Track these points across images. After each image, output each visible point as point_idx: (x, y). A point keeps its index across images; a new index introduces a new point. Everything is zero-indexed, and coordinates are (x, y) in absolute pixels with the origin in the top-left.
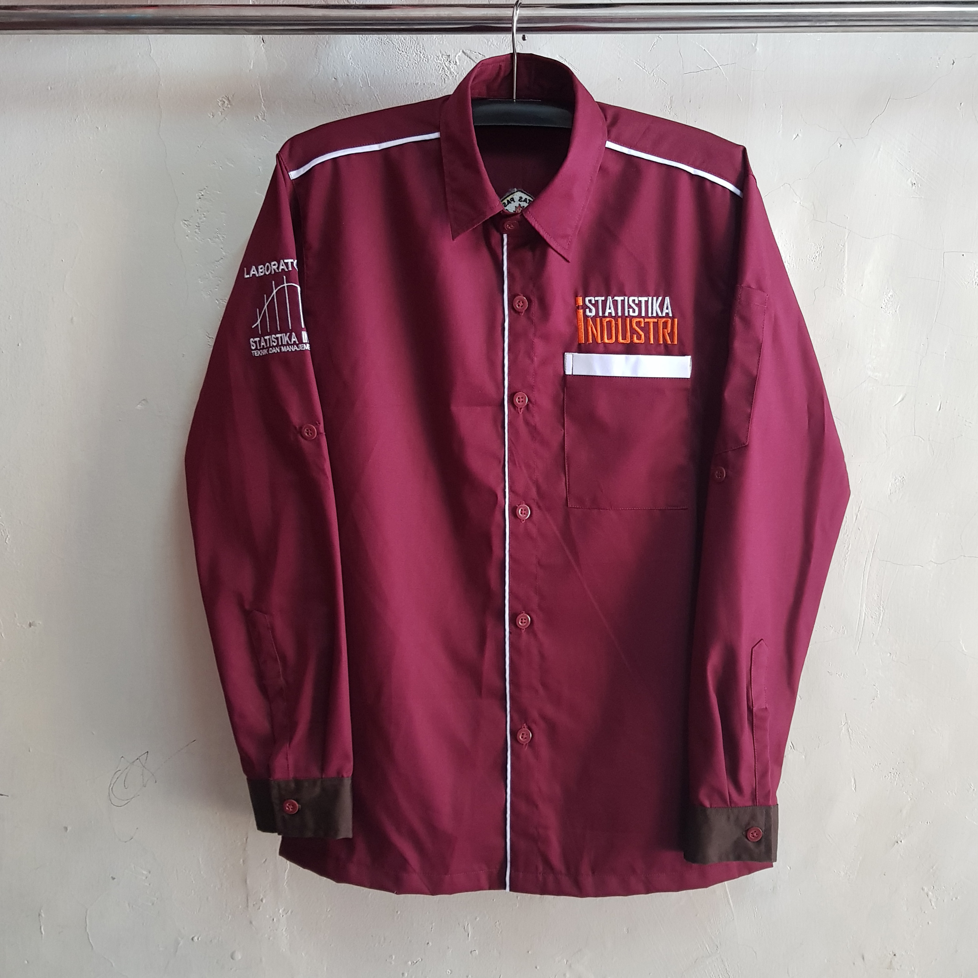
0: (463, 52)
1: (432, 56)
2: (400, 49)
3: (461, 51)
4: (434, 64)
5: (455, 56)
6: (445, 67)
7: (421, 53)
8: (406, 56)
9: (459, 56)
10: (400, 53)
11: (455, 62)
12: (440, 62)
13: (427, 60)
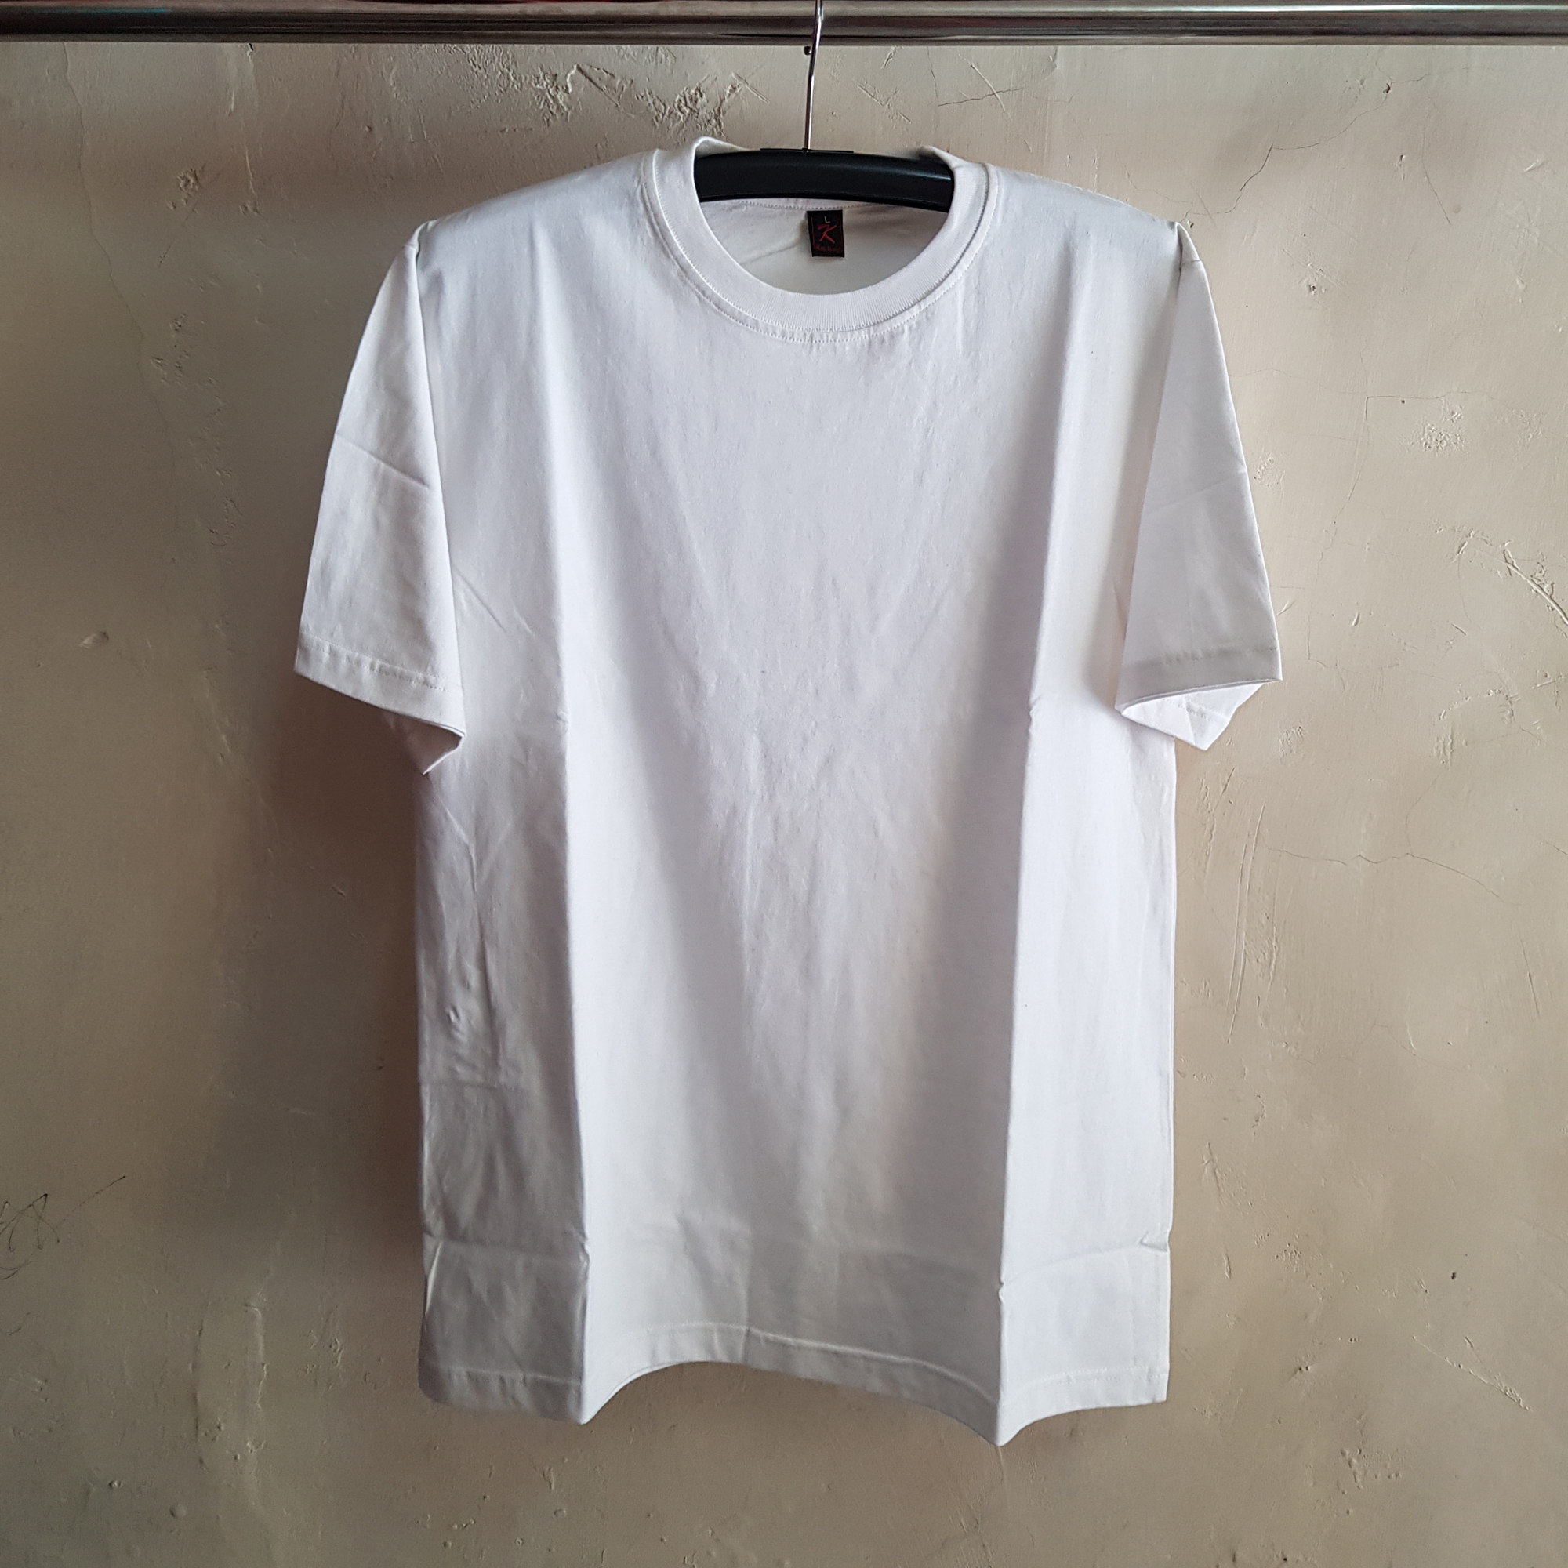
0: (579, 69)
1: (528, 77)
2: (476, 63)
3: (575, 67)
4: (531, 94)
5: (566, 76)
6: (549, 97)
7: (509, 70)
8: (486, 77)
9: (572, 76)
10: (475, 70)
11: (565, 88)
12: (541, 87)
13: (519, 84)
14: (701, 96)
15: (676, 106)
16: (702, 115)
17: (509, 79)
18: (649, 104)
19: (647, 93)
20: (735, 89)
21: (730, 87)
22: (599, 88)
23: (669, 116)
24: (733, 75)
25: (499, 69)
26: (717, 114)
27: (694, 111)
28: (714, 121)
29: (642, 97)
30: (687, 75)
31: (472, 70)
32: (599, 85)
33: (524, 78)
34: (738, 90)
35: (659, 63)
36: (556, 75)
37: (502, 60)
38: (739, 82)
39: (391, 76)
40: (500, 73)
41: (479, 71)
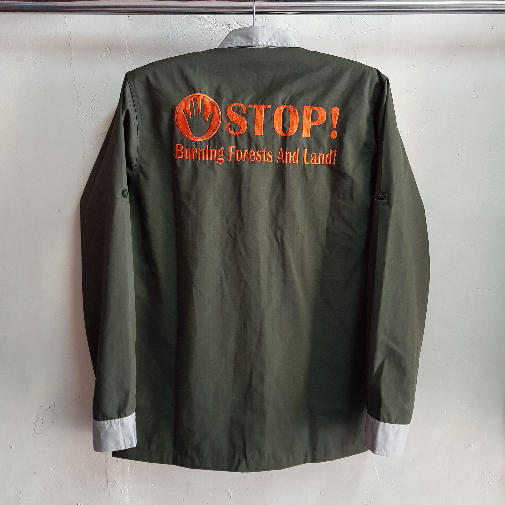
0: (237, 22)
1: (220, 25)
2: (203, 21)
4: (221, 29)
5: (233, 25)
6: (227, 30)
8: (206, 24)
12: (224, 28)
17: (214, 25)
20: (288, 29)
21: (286, 28)
24: (288, 25)
25: (211, 22)
30: (272, 25)
34: (289, 29)
35: (263, 21)
36: (229, 24)
37: (212, 19)
38: (289, 27)
39: (175, 24)
40: (211, 23)
41: (204, 23)
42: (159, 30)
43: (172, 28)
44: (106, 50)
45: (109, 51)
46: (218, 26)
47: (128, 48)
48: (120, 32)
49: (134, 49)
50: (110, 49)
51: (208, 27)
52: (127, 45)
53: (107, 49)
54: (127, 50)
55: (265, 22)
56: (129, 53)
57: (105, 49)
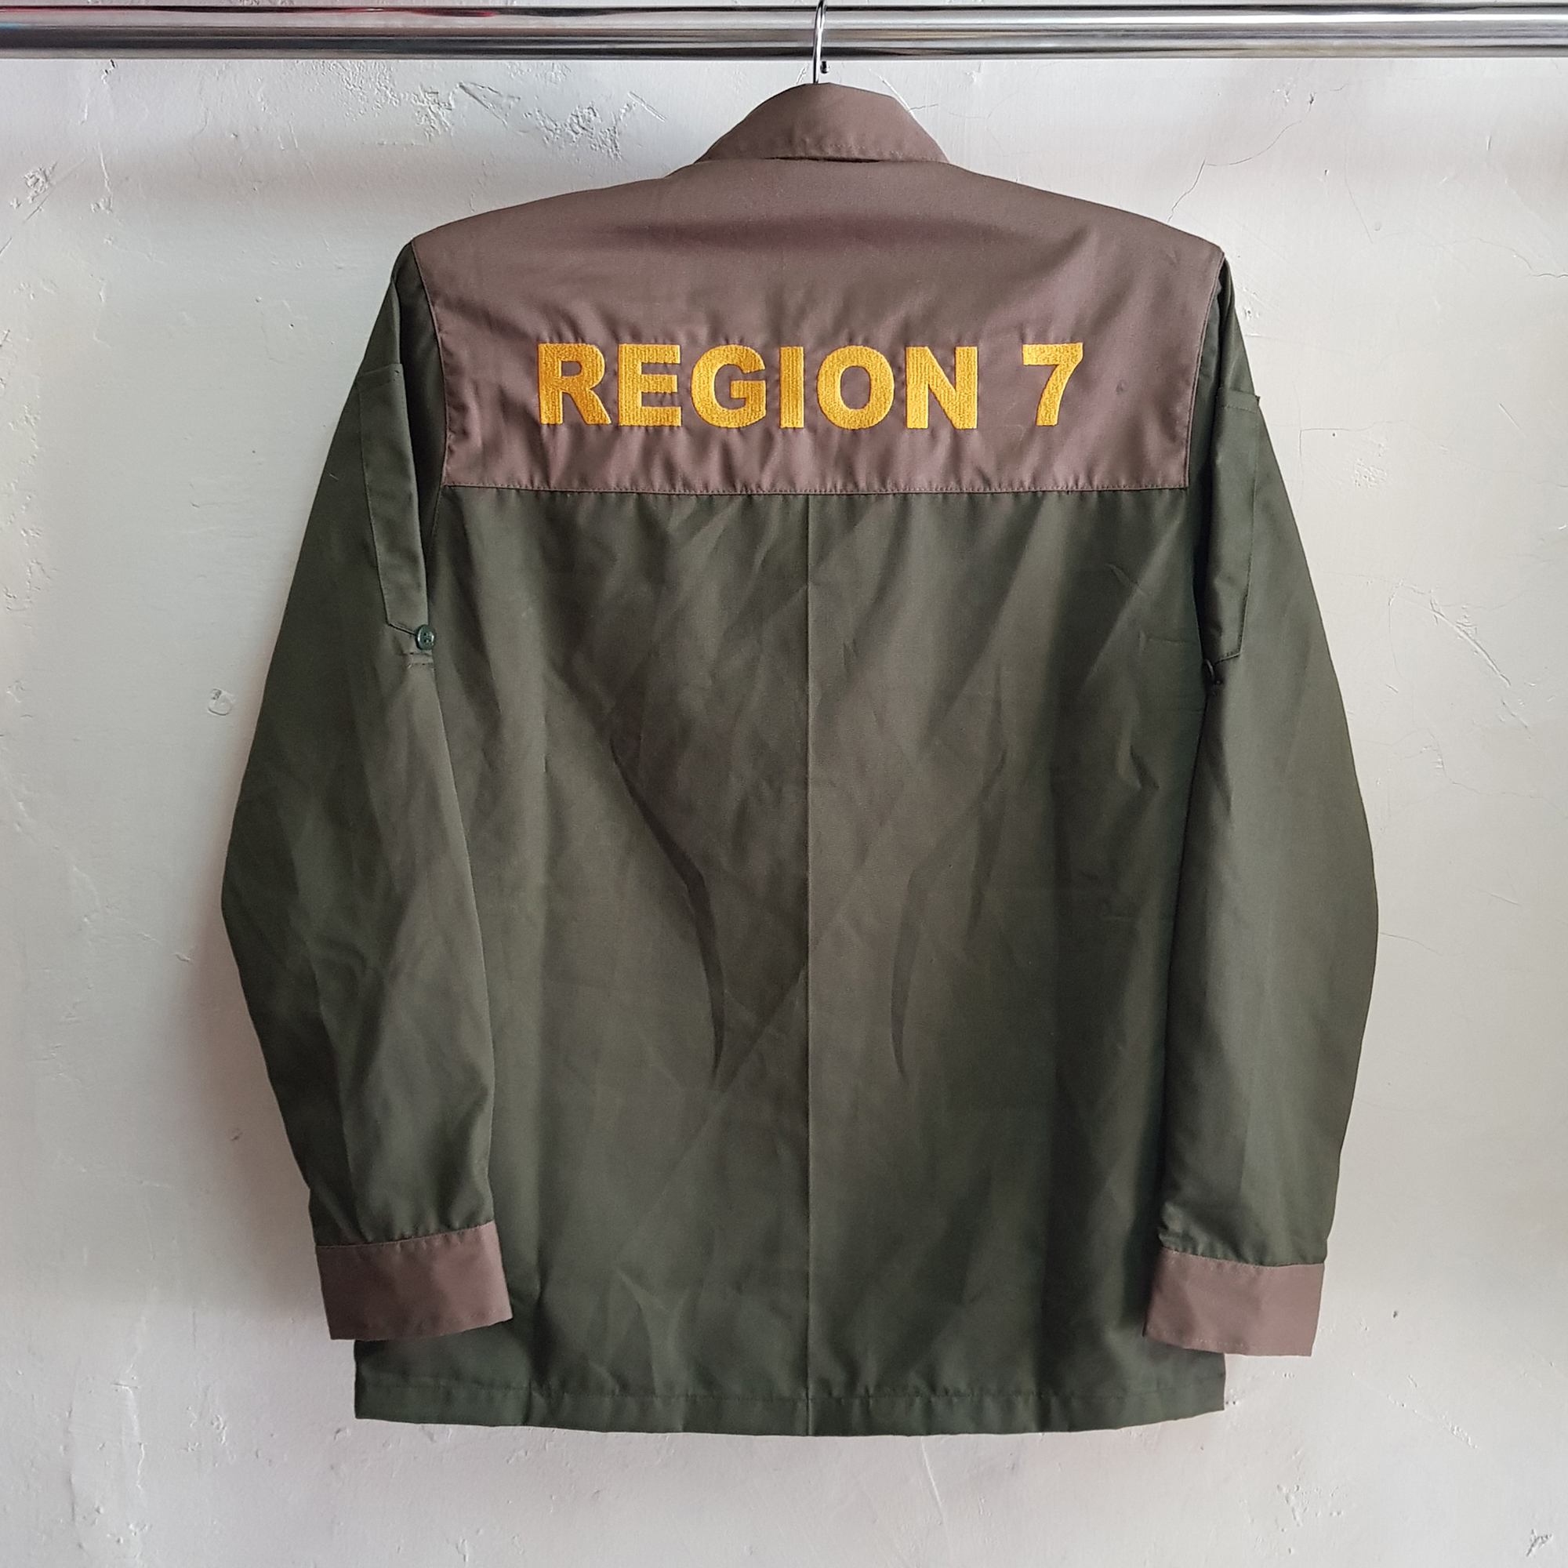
14: (595, 116)
15: (568, 125)
16: (596, 134)
17: (386, 95)
18: (540, 124)
19: (537, 110)
20: (631, 108)
21: (626, 107)
22: (484, 105)
23: (561, 136)
24: (629, 94)
25: (376, 86)
26: (612, 133)
27: (587, 130)
28: (609, 141)
29: (529, 114)
30: (578, 95)
31: (347, 88)
32: (484, 102)
33: (402, 95)
34: (634, 108)
35: (548, 83)
36: (437, 93)
37: (379, 78)
38: (634, 101)
39: (258, 93)
40: (376, 91)
41: (354, 89)
42: (205, 113)
43: (250, 106)
44: (35, 184)
45: (47, 187)
46: (400, 100)
47: (106, 174)
48: (79, 122)
49: (127, 179)
50: (47, 180)
51: (368, 102)
52: (103, 165)
53: (38, 180)
54: (104, 182)
55: (555, 83)
56: (109, 190)
57: (31, 177)
